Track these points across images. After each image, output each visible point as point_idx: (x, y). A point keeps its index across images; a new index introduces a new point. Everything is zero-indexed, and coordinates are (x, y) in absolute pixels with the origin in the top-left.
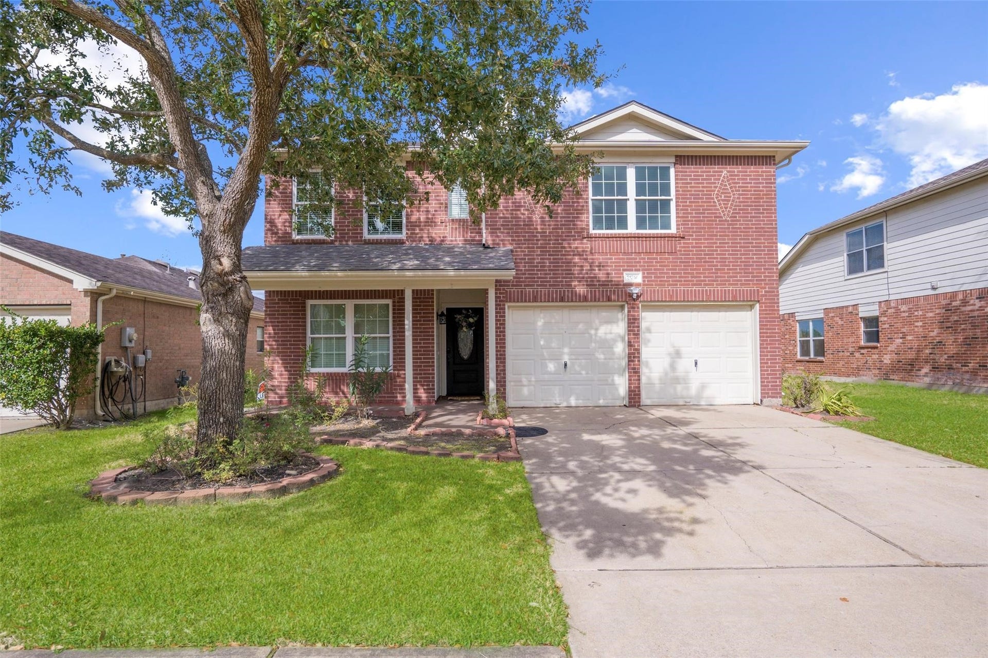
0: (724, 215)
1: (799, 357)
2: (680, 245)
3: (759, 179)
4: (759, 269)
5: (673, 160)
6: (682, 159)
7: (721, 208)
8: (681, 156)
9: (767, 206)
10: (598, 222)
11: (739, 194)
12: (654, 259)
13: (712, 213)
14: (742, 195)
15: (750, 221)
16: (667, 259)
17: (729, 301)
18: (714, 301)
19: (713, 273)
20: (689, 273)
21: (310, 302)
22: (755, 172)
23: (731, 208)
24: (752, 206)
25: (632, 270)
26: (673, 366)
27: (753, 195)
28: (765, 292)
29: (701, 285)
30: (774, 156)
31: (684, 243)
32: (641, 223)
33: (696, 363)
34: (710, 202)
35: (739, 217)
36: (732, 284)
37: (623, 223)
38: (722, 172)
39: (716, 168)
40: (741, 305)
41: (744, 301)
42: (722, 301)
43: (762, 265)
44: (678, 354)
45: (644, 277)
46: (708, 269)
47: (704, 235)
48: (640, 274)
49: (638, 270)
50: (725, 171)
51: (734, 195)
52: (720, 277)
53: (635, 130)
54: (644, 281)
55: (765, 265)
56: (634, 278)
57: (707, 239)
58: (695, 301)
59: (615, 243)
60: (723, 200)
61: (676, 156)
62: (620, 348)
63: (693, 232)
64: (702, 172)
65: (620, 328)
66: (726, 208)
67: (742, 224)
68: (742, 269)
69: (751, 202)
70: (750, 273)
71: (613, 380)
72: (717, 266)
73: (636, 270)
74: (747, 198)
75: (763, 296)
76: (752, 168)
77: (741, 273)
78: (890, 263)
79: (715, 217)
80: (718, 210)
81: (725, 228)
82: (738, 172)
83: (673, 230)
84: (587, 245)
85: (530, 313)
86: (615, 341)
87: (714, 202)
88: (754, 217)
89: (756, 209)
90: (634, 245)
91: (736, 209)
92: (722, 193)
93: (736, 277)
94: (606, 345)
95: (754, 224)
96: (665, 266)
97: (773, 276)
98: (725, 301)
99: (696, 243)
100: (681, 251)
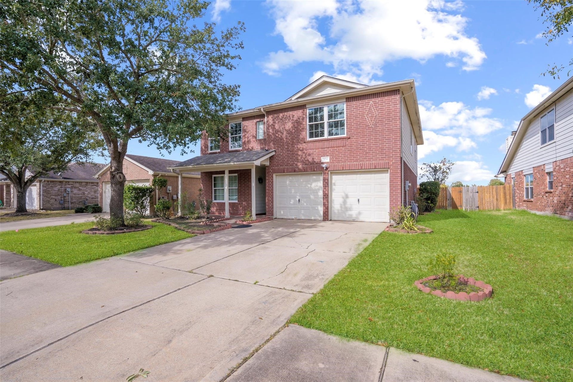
0: (371, 124)
1: (525, 198)
2: (348, 142)
3: (390, 103)
4: (389, 151)
5: (345, 100)
6: (349, 99)
7: (369, 121)
8: (348, 98)
9: (394, 117)
10: (311, 135)
11: (379, 113)
12: (335, 150)
13: (364, 124)
14: (380, 113)
15: (385, 126)
16: (341, 149)
17: (372, 169)
18: (365, 169)
19: (364, 155)
20: (352, 156)
21: (214, 176)
22: (388, 99)
23: (374, 120)
24: (386, 118)
25: (325, 156)
26: (345, 202)
27: (386, 112)
28: (393, 163)
29: (358, 161)
30: (399, 90)
31: (350, 141)
32: (330, 134)
33: (359, 200)
34: (363, 119)
35: (379, 125)
36: (374, 160)
37: (322, 134)
38: (369, 102)
39: (367, 101)
40: (379, 171)
41: (380, 168)
42: (369, 169)
43: (391, 149)
44: (347, 196)
45: (330, 159)
46: (362, 153)
47: (360, 136)
48: (329, 157)
49: (328, 156)
50: (371, 102)
51: (376, 113)
52: (368, 156)
53: (329, 89)
54: (330, 161)
55: (393, 149)
56: (326, 160)
57: (362, 138)
58: (355, 170)
59: (317, 144)
60: (370, 117)
61: (346, 98)
62: (321, 193)
63: (355, 135)
64: (359, 104)
65: (321, 184)
66: (371, 121)
67: (380, 128)
68: (380, 152)
69: (386, 116)
70: (384, 153)
71: (318, 208)
72: (366, 151)
73: (327, 156)
74: (383, 114)
75: (391, 165)
76: (386, 98)
77: (379, 154)
78: (557, 136)
79: (366, 126)
80: (367, 122)
81: (371, 131)
82: (378, 101)
83: (345, 135)
84: (304, 146)
85: (285, 178)
86: (319, 189)
87: (366, 118)
88: (387, 124)
89: (388, 120)
90: (326, 144)
91: (377, 121)
92: (370, 113)
93: (377, 156)
94: (315, 192)
95: (387, 128)
96: (340, 153)
97: (397, 155)
98: (370, 169)
99: (356, 140)
100: (348, 145)
